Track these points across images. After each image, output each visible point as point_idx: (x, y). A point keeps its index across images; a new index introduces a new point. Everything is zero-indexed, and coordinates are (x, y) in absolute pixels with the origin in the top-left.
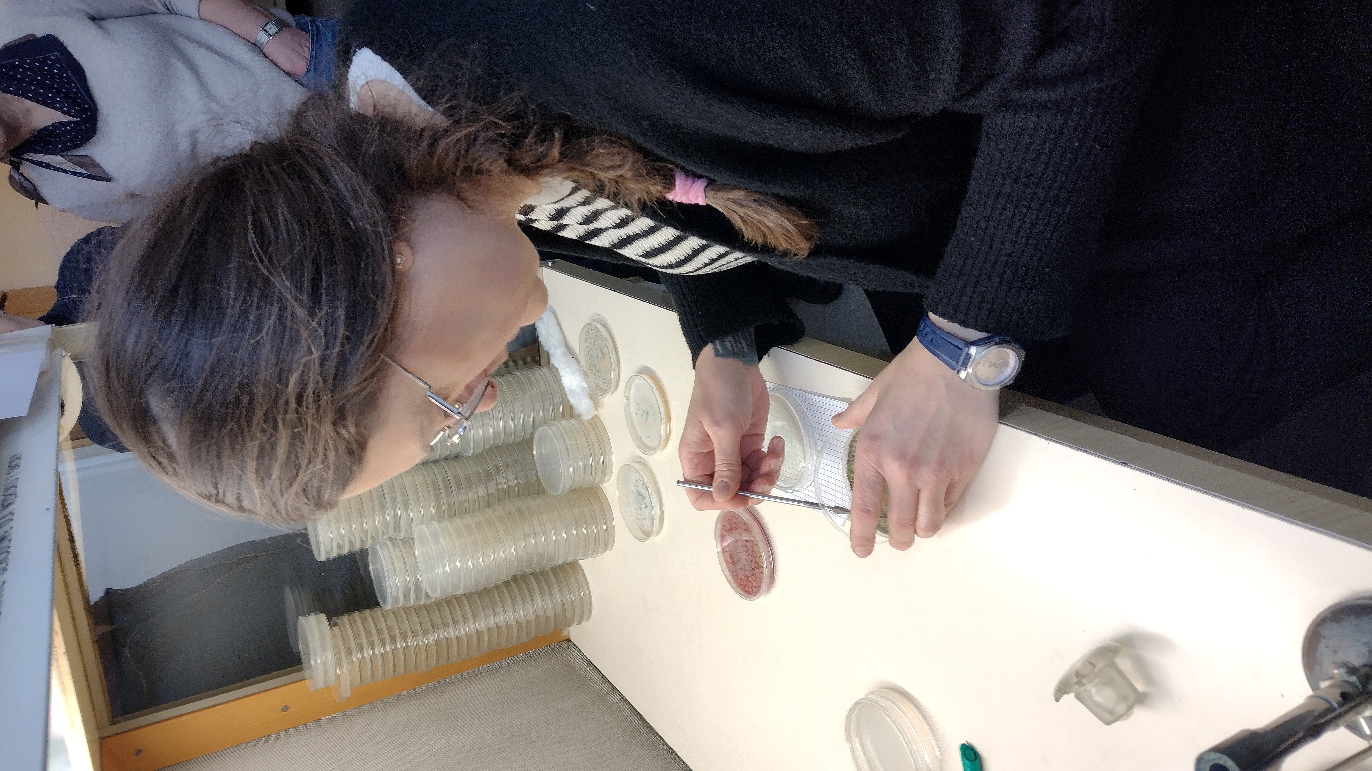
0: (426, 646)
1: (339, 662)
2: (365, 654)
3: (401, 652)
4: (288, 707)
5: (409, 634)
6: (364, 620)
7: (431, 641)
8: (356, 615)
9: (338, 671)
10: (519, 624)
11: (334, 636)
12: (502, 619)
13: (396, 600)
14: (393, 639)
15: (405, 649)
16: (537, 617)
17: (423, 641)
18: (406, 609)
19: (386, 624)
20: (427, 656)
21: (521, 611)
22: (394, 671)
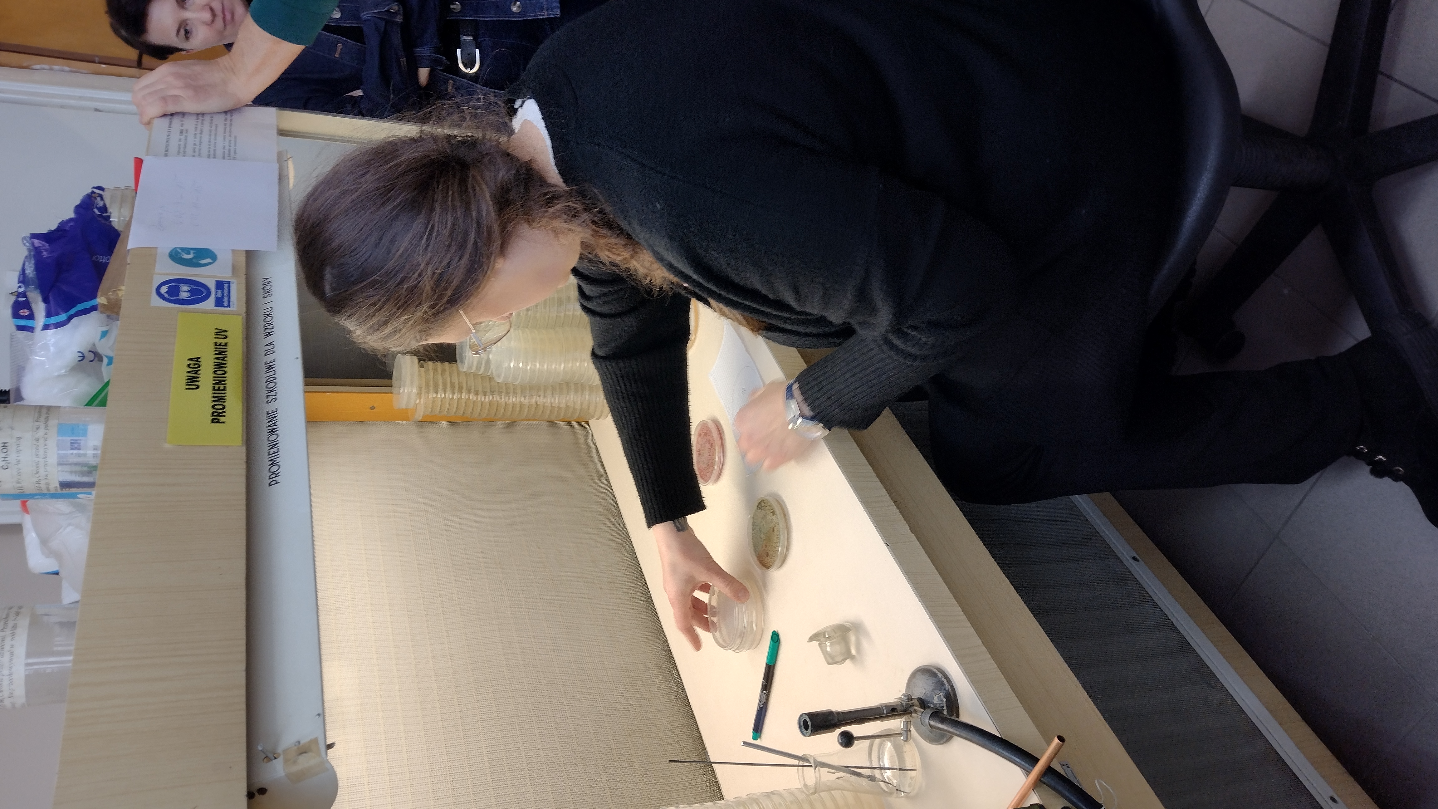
0: (482, 402)
1: (419, 394)
2: (439, 396)
3: (464, 402)
4: (374, 408)
5: (472, 391)
6: (443, 371)
7: (487, 400)
8: (439, 364)
9: (418, 401)
10: (552, 408)
11: (420, 376)
12: (541, 400)
13: (470, 367)
14: (461, 392)
15: (467, 400)
16: (567, 407)
17: (480, 398)
18: (475, 375)
19: (459, 380)
20: (481, 410)
21: (557, 398)
22: (455, 413)
